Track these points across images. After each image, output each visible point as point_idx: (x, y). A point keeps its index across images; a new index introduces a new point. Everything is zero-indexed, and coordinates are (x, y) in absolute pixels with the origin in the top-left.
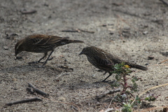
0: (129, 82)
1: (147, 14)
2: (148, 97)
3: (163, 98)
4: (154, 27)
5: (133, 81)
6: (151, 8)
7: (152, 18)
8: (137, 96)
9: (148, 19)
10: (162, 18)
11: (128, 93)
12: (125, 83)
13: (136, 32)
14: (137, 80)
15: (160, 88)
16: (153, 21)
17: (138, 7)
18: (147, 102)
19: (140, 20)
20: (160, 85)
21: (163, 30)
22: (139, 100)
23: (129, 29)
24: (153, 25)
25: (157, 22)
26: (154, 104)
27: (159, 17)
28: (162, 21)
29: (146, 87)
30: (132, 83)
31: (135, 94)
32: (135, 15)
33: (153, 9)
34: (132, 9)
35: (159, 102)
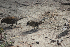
0: (3, 36)
1: (10, 7)
2: (11, 42)
3: (17, 42)
4: (13, 13)
5: (5, 35)
6: (12, 5)
7: (12, 9)
8: (6, 42)
9: (11, 9)
10: (16, 9)
11: (3, 40)
12: (1, 36)
13: (5, 15)
14: (6, 35)
15: (16, 38)
16: (12, 10)
17: (6, 4)
18: (11, 44)
19: (7, 9)
20: (16, 37)
21: (17, 14)
22: (7, 43)
23: (3, 13)
24: (13, 12)
25: (14, 10)
26: (14, 44)
27: (15, 9)
28: (16, 10)
29: (10, 38)
30: (4, 36)
31: (5, 41)
32: (5, 8)
33: (13, 5)
34: (4, 5)
35: (15, 44)
